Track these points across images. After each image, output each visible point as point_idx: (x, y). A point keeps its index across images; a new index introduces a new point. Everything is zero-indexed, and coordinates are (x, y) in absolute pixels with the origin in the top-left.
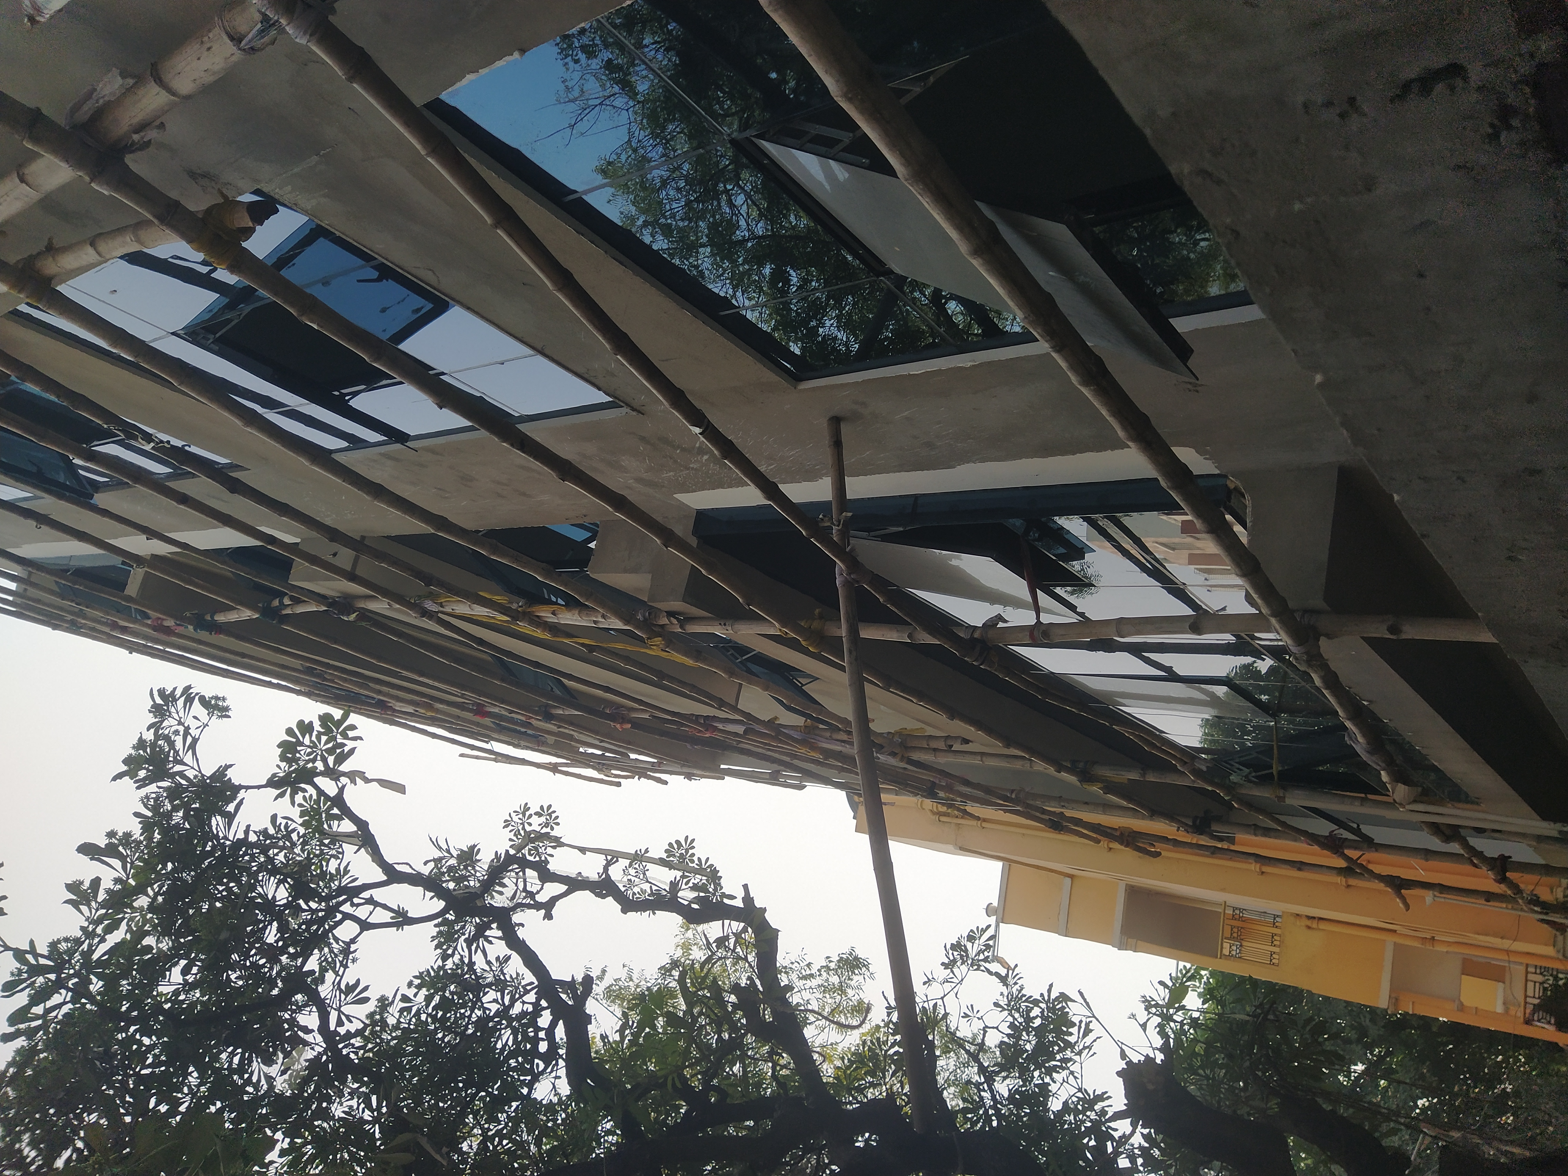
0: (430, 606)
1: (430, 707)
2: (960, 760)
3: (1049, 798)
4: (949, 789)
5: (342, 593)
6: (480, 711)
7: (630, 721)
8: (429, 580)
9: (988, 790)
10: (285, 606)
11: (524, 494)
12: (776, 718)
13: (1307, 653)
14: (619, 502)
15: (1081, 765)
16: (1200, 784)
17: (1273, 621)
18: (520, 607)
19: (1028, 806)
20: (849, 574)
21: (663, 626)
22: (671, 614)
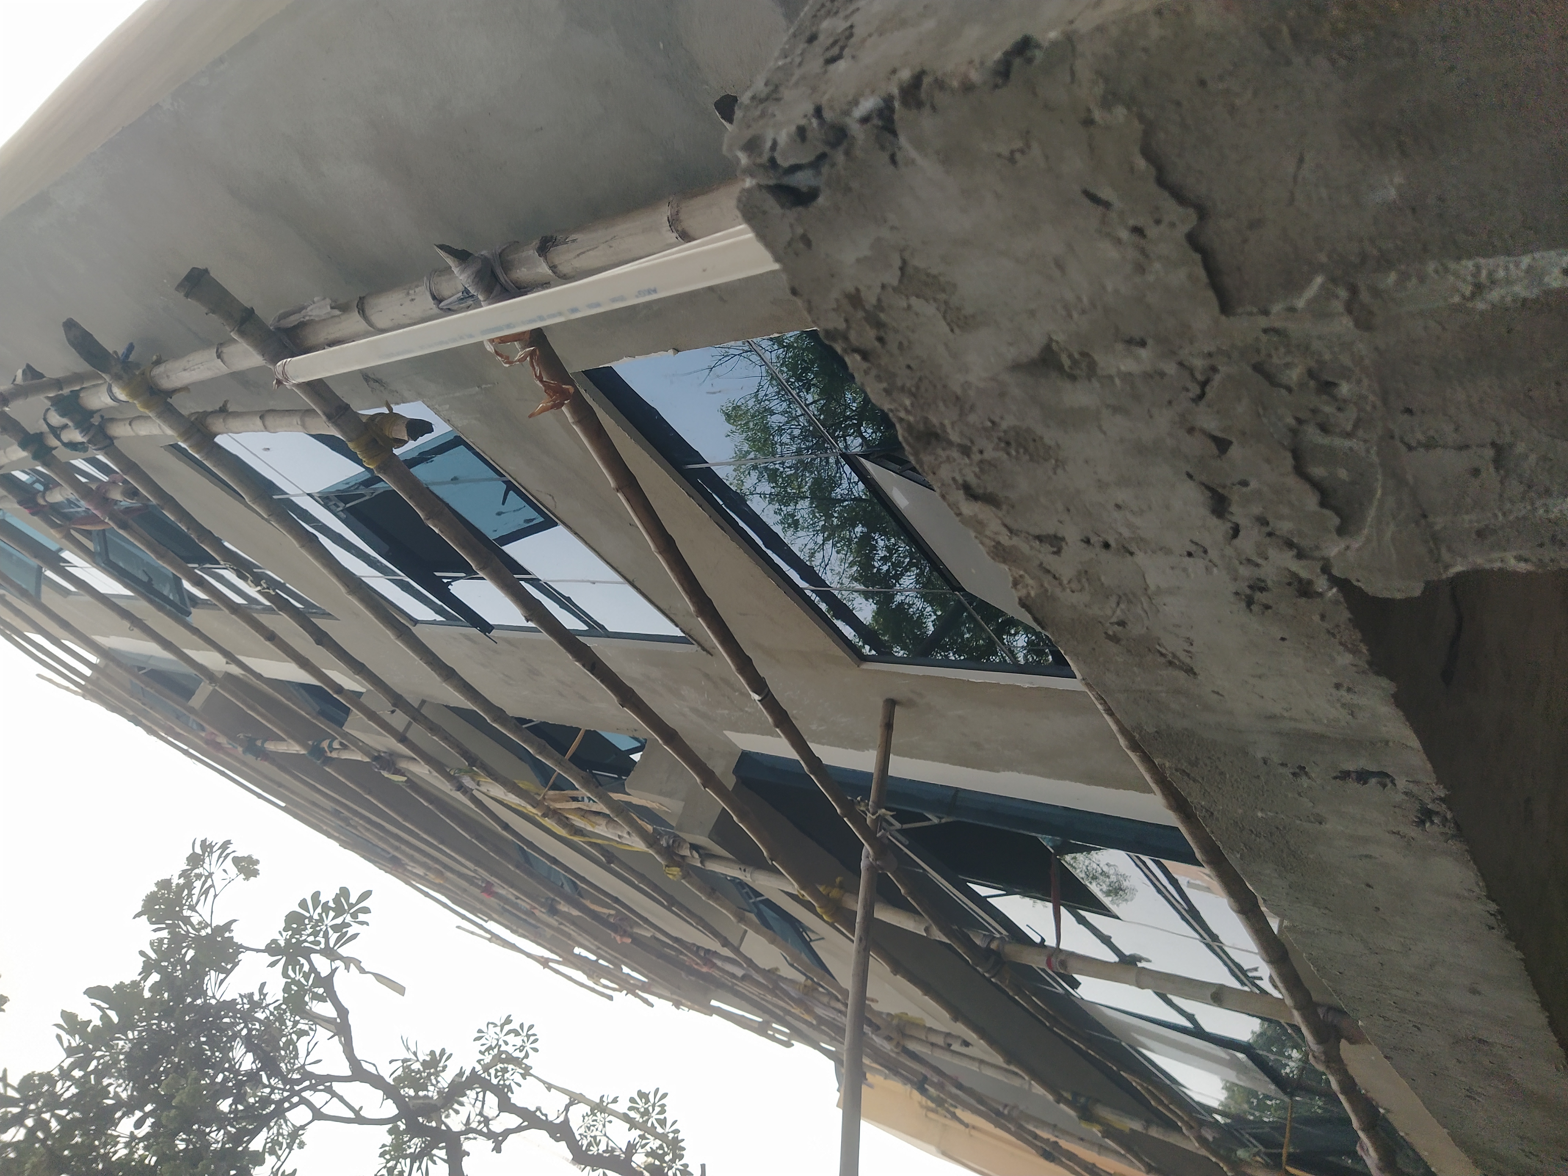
0: (467, 781)
1: (440, 874)
2: (956, 1061)
3: (1043, 1124)
4: (940, 1087)
5: (387, 749)
6: (488, 889)
7: (631, 935)
8: (473, 760)
9: (981, 1100)
10: (332, 749)
11: (583, 698)
12: (777, 969)
13: (1325, 1053)
15: (1082, 1100)
16: (1203, 1152)
19: (1021, 1127)
20: (876, 859)
21: (683, 857)
22: (694, 847)
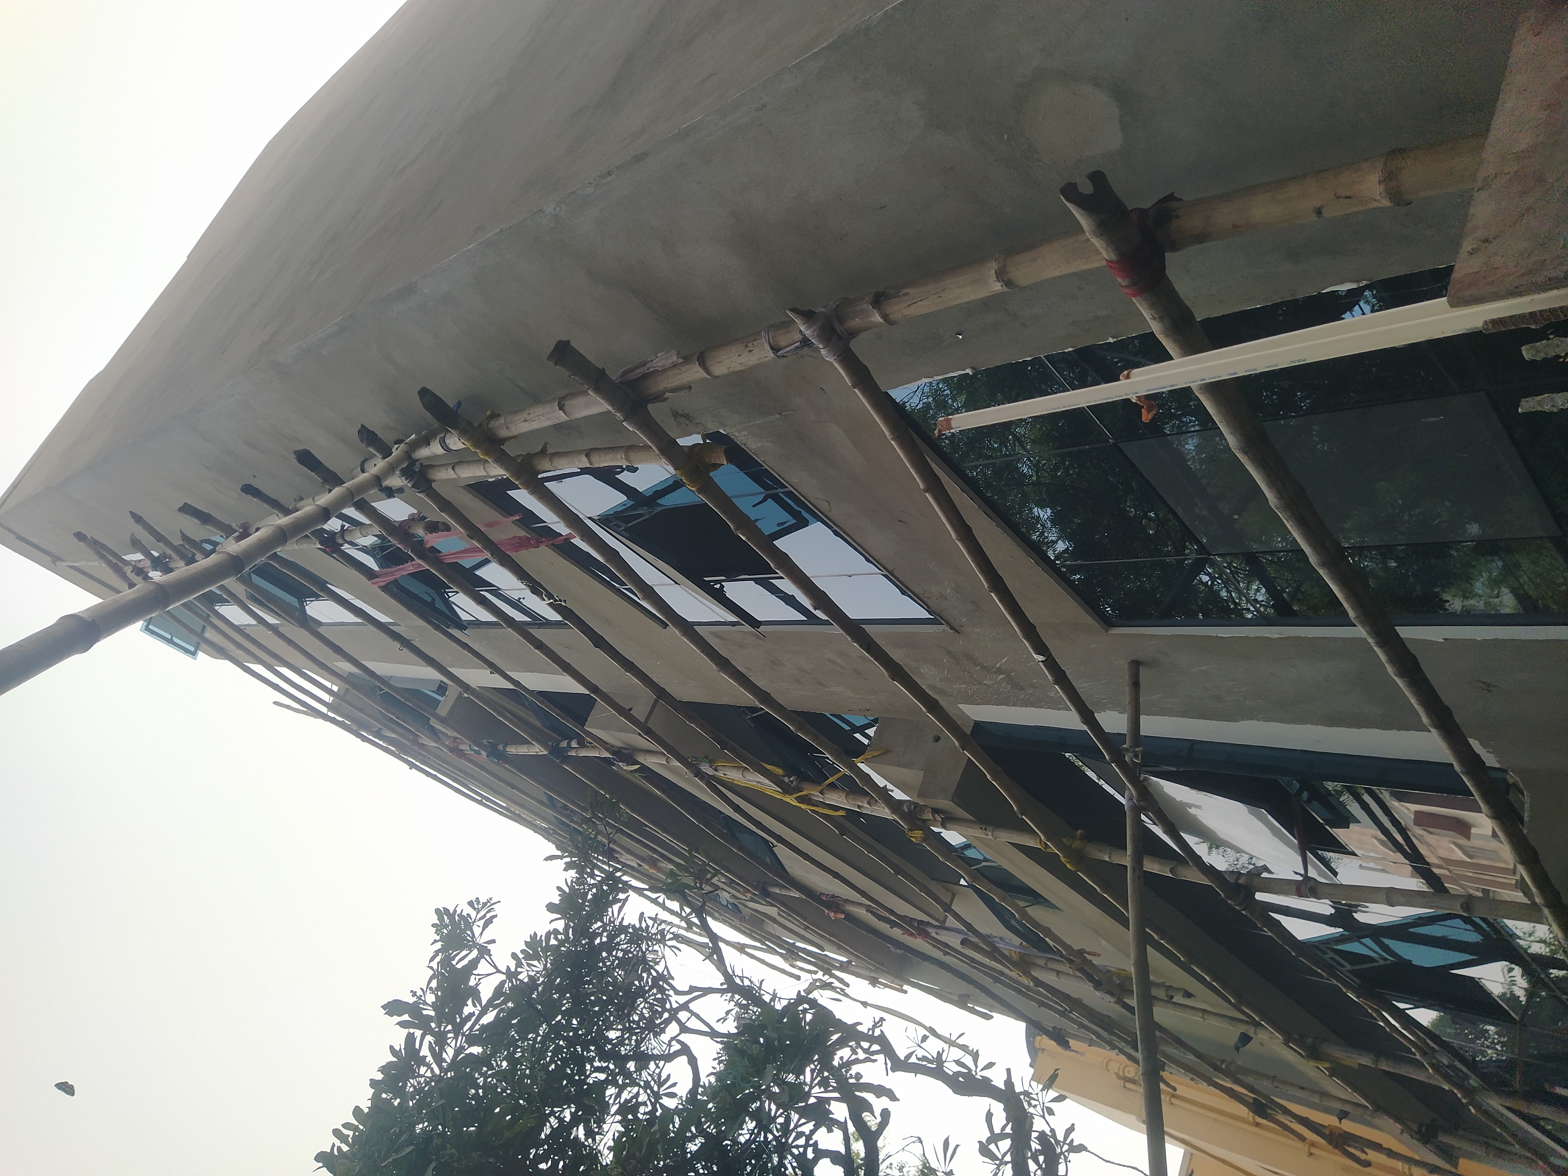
0: (706, 768)
2: (1179, 1012)
3: (1262, 1076)
5: (627, 744)
7: (845, 911)
10: (569, 747)
11: (821, 684)
12: (995, 935)
14: (933, 706)
15: (1310, 1040)
16: (1439, 1082)
17: (1546, 911)
18: (792, 782)
20: (1139, 800)
21: (924, 821)
22: (935, 811)
